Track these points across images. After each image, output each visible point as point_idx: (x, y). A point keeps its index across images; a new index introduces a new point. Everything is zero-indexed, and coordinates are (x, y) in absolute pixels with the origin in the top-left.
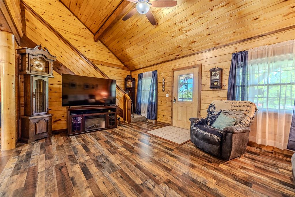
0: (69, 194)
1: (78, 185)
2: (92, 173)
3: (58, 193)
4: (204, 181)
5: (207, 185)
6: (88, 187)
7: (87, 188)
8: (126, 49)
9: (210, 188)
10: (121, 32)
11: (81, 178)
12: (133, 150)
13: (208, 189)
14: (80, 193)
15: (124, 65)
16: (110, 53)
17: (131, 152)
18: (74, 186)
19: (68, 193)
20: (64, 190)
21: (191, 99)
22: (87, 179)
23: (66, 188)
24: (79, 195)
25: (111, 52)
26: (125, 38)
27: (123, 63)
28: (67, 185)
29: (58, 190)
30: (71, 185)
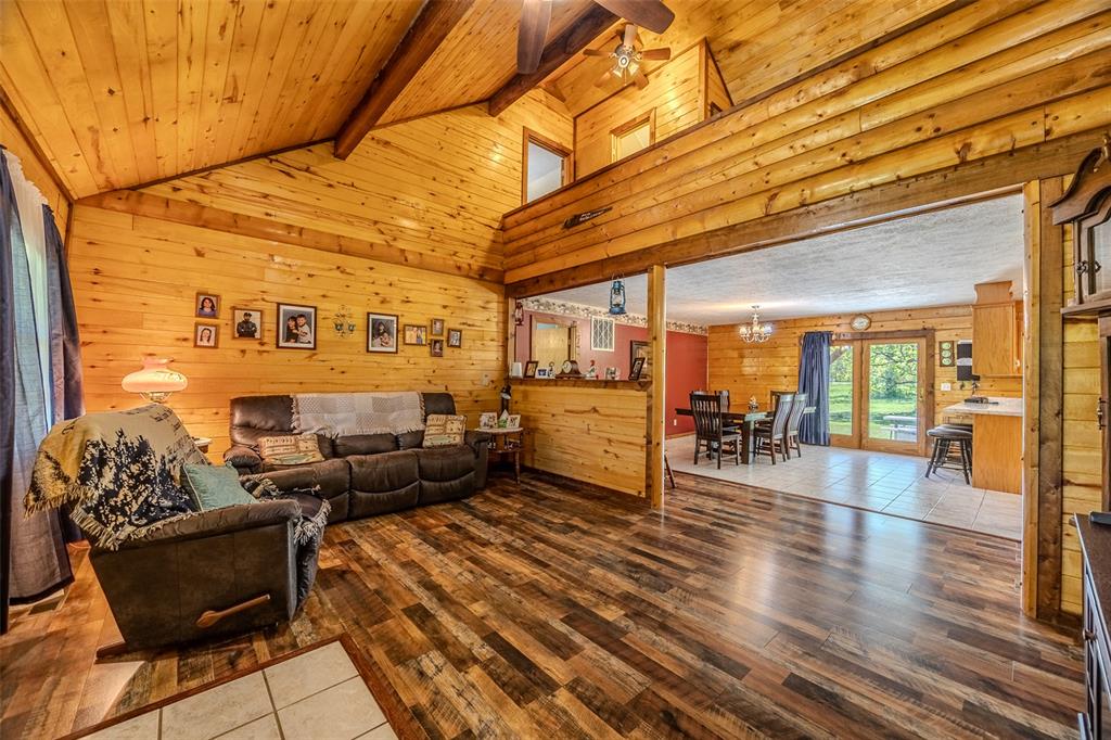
12: (566, 608)
17: (569, 600)
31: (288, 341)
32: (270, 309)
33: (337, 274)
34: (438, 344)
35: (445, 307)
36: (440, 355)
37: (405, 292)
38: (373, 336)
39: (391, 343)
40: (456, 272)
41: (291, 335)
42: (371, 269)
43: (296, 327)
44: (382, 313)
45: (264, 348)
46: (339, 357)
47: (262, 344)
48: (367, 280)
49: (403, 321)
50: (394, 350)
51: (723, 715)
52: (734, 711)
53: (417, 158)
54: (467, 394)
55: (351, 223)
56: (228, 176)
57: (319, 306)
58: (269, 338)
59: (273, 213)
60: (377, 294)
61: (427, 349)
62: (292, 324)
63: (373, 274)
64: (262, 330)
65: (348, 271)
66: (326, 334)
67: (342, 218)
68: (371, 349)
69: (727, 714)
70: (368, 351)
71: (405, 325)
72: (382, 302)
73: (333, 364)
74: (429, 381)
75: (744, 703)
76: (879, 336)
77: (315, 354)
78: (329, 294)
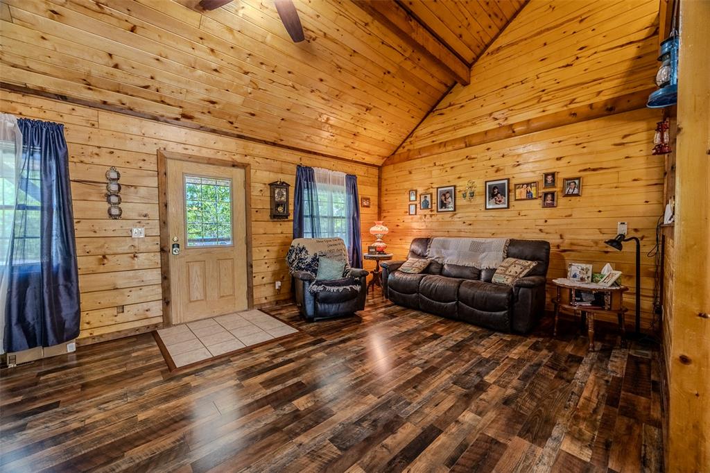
0: (487, 442)
1: (460, 440)
2: (419, 431)
3: (499, 463)
6: (457, 422)
7: (460, 423)
11: (442, 446)
14: (475, 427)
18: (466, 446)
19: (487, 446)
20: (486, 457)
21: (228, 240)
22: (440, 432)
23: (478, 456)
24: (478, 428)
28: (474, 461)
29: (493, 468)
30: (468, 453)
31: (442, 208)
32: (434, 191)
33: (467, 161)
34: (549, 196)
35: (559, 159)
36: (552, 206)
37: (515, 157)
38: (489, 198)
39: (503, 201)
40: (573, 119)
41: (443, 205)
42: (488, 149)
43: (445, 199)
44: (496, 179)
45: (433, 213)
46: (467, 214)
47: (432, 211)
48: (486, 158)
49: (513, 182)
50: (506, 206)
51: (174, 442)
52: (172, 450)
53: (526, 39)
54: (592, 244)
55: (474, 124)
56: (419, 132)
57: (458, 184)
58: (434, 208)
59: (435, 139)
60: (493, 166)
61: (540, 201)
62: (443, 198)
63: (489, 153)
64: (432, 203)
65: (473, 156)
66: (461, 201)
67: (470, 123)
68: (487, 207)
69: (173, 445)
70: (486, 209)
71: (516, 185)
72: (497, 171)
73: (464, 219)
74: (541, 230)
75: (172, 458)
77: (455, 214)
78: (462, 175)
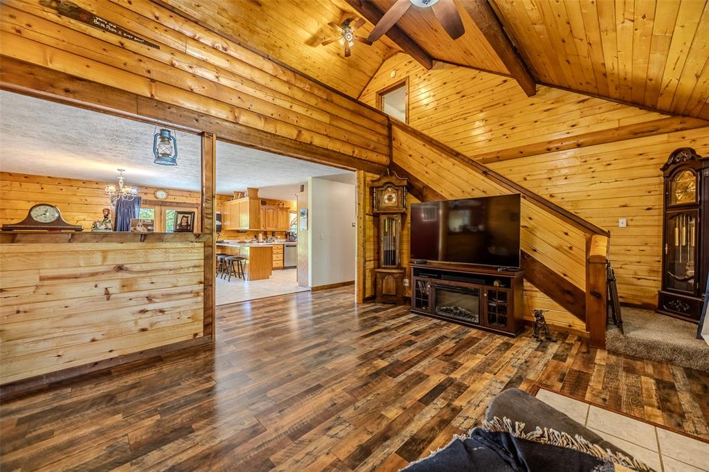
4: (144, 463)
5: (129, 463)
8: (604, 64)
9: (118, 466)
10: (541, 37)
13: (119, 463)
15: (662, 112)
16: (587, 100)
25: (586, 97)
26: (564, 41)
27: (653, 108)
76: (173, 204)
